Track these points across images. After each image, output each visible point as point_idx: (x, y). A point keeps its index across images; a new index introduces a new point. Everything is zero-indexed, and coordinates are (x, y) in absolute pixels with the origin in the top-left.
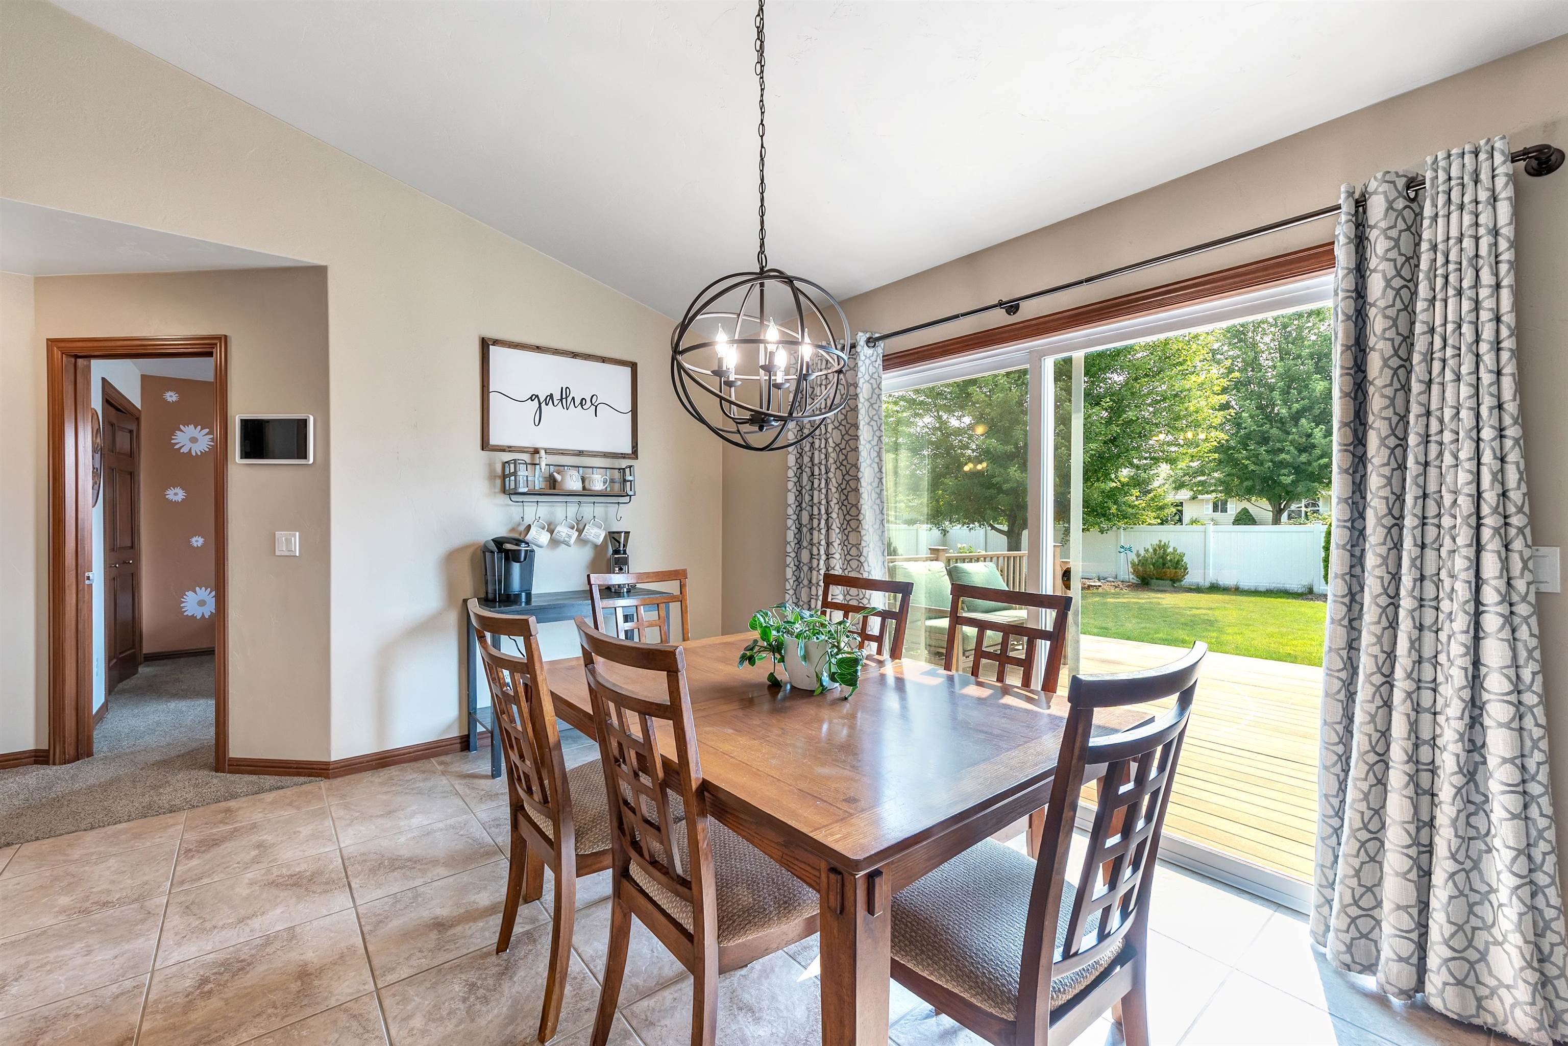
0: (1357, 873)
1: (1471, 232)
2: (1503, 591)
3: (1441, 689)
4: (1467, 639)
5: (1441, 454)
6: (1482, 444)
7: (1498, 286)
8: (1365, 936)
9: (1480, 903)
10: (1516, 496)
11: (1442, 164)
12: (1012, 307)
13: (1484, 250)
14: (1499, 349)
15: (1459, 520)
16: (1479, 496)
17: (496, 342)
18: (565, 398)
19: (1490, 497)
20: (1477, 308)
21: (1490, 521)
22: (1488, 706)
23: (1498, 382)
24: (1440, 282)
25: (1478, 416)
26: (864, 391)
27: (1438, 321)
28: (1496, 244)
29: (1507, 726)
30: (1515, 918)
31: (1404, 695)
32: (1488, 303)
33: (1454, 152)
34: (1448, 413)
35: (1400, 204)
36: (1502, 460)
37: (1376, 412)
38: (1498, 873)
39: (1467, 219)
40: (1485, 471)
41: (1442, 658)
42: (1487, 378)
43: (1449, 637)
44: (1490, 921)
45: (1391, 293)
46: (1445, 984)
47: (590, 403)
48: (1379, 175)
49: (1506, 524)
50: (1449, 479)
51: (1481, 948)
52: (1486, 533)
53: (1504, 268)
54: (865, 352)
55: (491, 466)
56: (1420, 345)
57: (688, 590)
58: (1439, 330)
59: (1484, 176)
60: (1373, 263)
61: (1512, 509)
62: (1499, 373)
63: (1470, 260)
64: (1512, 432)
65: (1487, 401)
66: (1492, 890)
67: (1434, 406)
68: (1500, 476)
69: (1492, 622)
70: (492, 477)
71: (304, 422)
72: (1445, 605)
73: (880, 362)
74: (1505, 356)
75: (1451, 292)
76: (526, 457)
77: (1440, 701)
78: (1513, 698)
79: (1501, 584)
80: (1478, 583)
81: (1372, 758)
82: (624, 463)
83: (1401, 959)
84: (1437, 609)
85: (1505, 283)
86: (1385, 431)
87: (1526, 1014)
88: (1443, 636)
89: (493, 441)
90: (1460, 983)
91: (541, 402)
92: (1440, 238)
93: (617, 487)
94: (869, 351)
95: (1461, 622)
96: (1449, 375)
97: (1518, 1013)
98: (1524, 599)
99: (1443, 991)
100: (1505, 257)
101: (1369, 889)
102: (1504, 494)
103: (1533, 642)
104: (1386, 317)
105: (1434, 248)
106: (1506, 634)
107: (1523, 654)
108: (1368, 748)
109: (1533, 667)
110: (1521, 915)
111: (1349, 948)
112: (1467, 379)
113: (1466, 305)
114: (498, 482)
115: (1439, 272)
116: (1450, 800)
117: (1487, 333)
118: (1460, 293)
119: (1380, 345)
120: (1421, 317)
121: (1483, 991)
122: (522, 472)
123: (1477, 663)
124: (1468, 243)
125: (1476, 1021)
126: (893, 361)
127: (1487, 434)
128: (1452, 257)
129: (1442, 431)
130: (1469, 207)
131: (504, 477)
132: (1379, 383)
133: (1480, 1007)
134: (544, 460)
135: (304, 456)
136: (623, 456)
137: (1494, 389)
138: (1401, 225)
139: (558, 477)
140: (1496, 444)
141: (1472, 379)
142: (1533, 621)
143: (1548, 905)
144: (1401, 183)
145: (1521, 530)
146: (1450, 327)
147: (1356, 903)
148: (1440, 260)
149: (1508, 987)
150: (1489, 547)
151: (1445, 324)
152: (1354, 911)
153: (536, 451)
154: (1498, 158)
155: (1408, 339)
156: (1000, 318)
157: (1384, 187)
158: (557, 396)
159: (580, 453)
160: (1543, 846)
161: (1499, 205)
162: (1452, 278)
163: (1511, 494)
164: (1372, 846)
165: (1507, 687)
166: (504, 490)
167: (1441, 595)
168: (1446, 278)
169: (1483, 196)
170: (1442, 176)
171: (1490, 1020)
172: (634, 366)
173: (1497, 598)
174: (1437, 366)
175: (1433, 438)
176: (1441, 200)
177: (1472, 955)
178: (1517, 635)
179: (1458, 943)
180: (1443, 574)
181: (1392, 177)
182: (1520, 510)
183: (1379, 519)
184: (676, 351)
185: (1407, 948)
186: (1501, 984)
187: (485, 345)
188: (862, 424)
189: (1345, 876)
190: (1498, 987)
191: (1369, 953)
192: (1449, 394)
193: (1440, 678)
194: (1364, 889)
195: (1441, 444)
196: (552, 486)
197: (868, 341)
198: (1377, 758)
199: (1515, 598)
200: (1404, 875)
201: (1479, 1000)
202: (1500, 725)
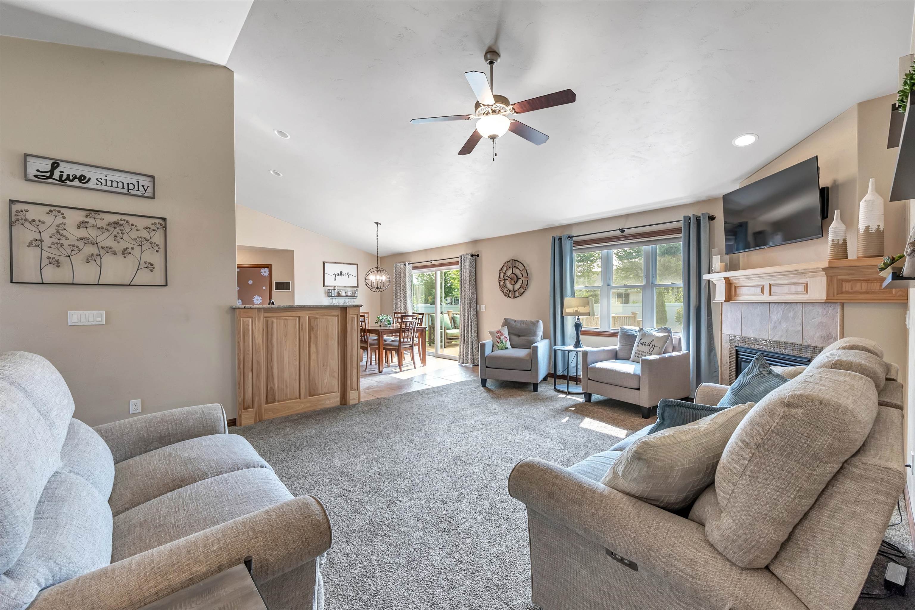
12: (431, 261)
17: (326, 262)
18: (341, 274)
26: (407, 275)
47: (347, 275)
54: (407, 266)
55: (325, 290)
57: (369, 316)
60: (462, 266)
67: (465, 287)
70: (325, 293)
71: (289, 282)
73: (411, 268)
76: (332, 288)
82: (355, 289)
89: (326, 285)
91: (336, 275)
93: (353, 294)
94: (409, 266)
98: (475, 312)
114: (327, 294)
115: (465, 269)
119: (462, 278)
120: (464, 275)
122: (333, 292)
126: (414, 268)
131: (328, 293)
132: (462, 283)
134: (337, 288)
135: (289, 290)
136: (355, 287)
139: (340, 293)
145: (475, 303)
146: (466, 277)
152: (461, 355)
153: (335, 287)
156: (429, 263)
157: (463, 256)
158: (339, 274)
159: (345, 287)
166: (328, 296)
172: (357, 265)
174: (465, 281)
175: (465, 291)
183: (462, 301)
184: (365, 279)
187: (324, 263)
188: (407, 282)
196: (339, 294)
197: (408, 264)
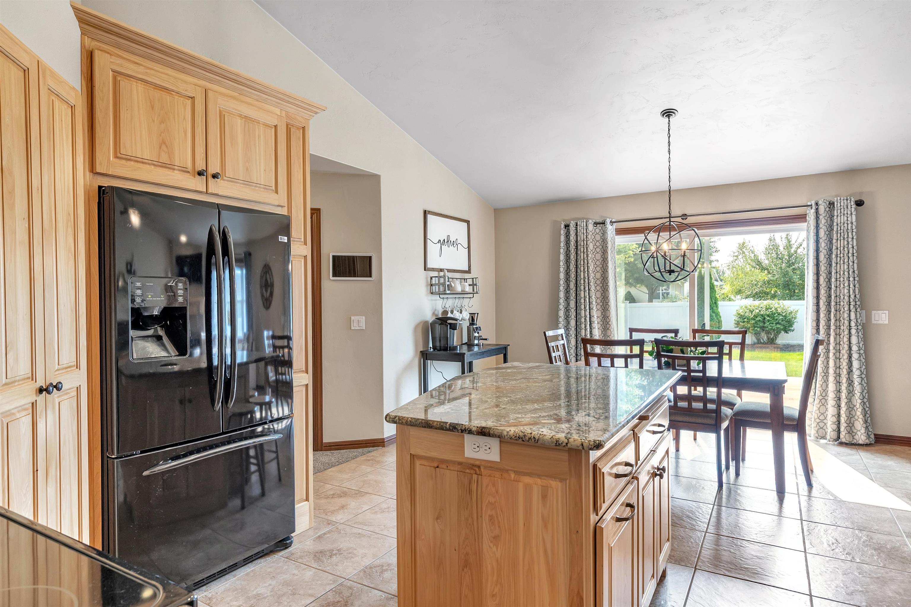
0: (819, 409)
1: (846, 222)
2: (856, 323)
3: (842, 352)
4: (848, 336)
5: (840, 284)
6: (850, 282)
7: (853, 238)
8: (822, 428)
9: (852, 410)
10: (858, 296)
11: (839, 201)
12: (685, 216)
13: (849, 228)
14: (853, 256)
15: (845, 303)
16: (850, 296)
19: (852, 297)
20: (848, 244)
21: (853, 303)
22: (853, 355)
23: (853, 265)
24: (839, 235)
25: (849, 274)
26: (609, 245)
27: (839, 246)
28: (852, 226)
29: (857, 359)
30: (861, 411)
31: (833, 354)
32: (851, 243)
33: (842, 198)
34: (842, 273)
35: (828, 209)
36: (855, 286)
37: (822, 271)
38: (856, 400)
39: (845, 218)
40: (851, 289)
41: (841, 343)
42: (851, 264)
43: (843, 336)
44: (854, 415)
45: (826, 236)
46: (846, 434)
48: (822, 200)
49: (856, 304)
50: (842, 291)
51: (853, 423)
52: (852, 307)
53: (854, 233)
54: (609, 227)
56: (834, 252)
58: (839, 248)
59: (849, 207)
60: (821, 226)
61: (857, 300)
62: (853, 262)
63: (846, 230)
64: (857, 279)
65: (851, 270)
66: (855, 406)
67: (838, 271)
68: (854, 291)
69: (853, 331)
72: (842, 328)
73: (614, 232)
74: (855, 258)
75: (842, 238)
77: (841, 355)
78: (858, 345)
79: (855, 320)
80: (850, 320)
81: (823, 374)
83: (834, 430)
84: (840, 329)
85: (854, 238)
86: (825, 277)
87: (864, 436)
88: (841, 336)
90: (849, 433)
92: (839, 222)
94: (611, 227)
95: (846, 332)
96: (842, 262)
97: (862, 437)
98: (860, 325)
99: (845, 436)
100: (854, 230)
101: (822, 414)
102: (855, 296)
103: (862, 336)
104: (825, 243)
105: (837, 225)
106: (856, 334)
107: (860, 340)
108: (822, 371)
109: (862, 343)
110: (862, 410)
111: (817, 432)
112: (846, 263)
113: (846, 243)
115: (839, 232)
116: (845, 382)
117: (851, 251)
118: (844, 239)
119: (823, 251)
120: (835, 244)
121: (854, 434)
123: (850, 343)
124: (845, 225)
125: (853, 442)
126: (620, 232)
127: (851, 279)
128: (842, 228)
129: (840, 278)
130: (846, 215)
132: (823, 262)
133: (853, 438)
137: (852, 267)
138: (828, 216)
140: (853, 282)
141: (847, 263)
142: (862, 330)
143: (867, 407)
144: (828, 203)
145: (859, 306)
146: (842, 248)
147: (818, 418)
148: (839, 229)
149: (859, 431)
150: (852, 311)
151: (840, 247)
152: (818, 421)
154: (852, 203)
155: (831, 250)
157: (824, 204)
160: (865, 391)
161: (853, 215)
162: (842, 234)
163: (857, 296)
164: (823, 401)
165: (857, 349)
167: (841, 325)
168: (841, 233)
169: (849, 213)
170: (839, 205)
171: (855, 441)
173: (854, 325)
174: (839, 259)
175: (838, 280)
176: (839, 211)
177: (851, 425)
178: (859, 335)
179: (848, 422)
180: (841, 319)
181: (825, 201)
182: (859, 300)
183: (824, 303)
185: (835, 427)
186: (858, 431)
189: (816, 410)
190: (857, 432)
191: (823, 433)
192: (842, 267)
193: (841, 349)
194: (821, 414)
195: (840, 281)
197: (610, 222)
198: (824, 374)
199: (858, 324)
200: (834, 406)
201: (853, 436)
202: (856, 359)
